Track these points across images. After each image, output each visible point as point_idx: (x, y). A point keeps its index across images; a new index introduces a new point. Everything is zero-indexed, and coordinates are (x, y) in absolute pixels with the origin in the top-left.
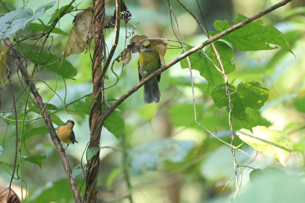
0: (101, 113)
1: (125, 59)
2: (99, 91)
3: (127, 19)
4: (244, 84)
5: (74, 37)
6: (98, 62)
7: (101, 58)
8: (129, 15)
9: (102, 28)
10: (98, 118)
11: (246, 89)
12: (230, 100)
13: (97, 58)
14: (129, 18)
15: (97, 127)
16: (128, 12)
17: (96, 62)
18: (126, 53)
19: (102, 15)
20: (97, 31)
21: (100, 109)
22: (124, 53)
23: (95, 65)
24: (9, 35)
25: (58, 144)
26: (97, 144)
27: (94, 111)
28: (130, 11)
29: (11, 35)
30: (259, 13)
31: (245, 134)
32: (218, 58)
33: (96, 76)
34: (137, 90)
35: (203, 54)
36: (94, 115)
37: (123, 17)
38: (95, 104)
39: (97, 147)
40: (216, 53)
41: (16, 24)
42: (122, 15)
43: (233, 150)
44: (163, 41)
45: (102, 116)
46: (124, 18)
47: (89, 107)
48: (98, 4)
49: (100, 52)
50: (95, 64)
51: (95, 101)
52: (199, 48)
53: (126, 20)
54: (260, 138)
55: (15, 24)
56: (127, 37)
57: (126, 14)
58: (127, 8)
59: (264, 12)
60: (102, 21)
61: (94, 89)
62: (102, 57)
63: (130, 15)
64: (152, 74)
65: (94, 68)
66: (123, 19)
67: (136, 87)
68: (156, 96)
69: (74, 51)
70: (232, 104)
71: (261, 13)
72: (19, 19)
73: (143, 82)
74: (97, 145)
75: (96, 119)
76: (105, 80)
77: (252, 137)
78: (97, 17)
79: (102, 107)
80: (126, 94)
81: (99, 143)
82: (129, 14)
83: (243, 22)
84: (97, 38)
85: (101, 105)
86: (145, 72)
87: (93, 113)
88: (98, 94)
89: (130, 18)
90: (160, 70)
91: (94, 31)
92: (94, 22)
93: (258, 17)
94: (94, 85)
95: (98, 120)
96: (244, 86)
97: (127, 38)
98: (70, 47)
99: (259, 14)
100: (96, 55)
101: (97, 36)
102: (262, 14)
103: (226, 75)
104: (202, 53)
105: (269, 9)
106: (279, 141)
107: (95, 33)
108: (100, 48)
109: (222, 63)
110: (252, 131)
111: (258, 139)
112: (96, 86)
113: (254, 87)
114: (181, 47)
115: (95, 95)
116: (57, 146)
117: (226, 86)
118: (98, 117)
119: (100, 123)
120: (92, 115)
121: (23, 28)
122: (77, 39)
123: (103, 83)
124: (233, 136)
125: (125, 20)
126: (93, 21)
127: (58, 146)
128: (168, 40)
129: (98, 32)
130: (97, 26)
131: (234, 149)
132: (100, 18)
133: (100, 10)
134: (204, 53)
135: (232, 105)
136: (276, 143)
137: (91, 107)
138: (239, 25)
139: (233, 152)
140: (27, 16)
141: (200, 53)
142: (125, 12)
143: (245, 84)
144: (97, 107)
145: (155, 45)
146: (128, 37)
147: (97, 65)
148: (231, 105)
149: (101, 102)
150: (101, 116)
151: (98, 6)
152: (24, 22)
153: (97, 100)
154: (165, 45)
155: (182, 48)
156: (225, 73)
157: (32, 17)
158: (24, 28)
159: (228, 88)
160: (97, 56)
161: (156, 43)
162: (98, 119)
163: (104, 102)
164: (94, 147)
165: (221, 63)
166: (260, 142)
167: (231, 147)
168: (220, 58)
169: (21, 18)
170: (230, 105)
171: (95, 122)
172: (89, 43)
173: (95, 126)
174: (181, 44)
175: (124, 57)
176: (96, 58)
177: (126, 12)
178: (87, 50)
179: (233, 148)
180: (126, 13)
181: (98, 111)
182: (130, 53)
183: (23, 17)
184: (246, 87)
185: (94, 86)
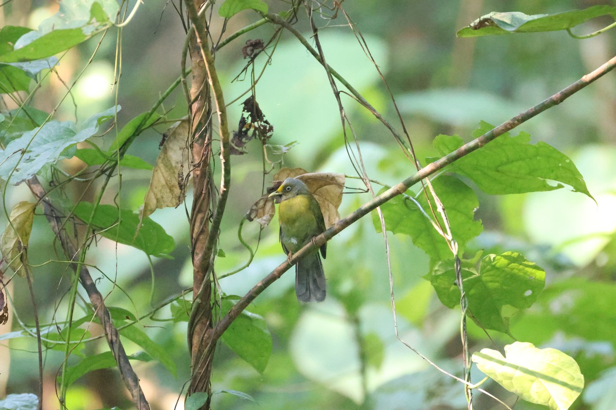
0: (211, 325)
1: (264, 215)
2: (204, 281)
3: (264, 136)
4: (492, 259)
5: (164, 176)
6: (201, 224)
7: (207, 214)
8: (268, 128)
9: (207, 157)
10: (204, 335)
11: (498, 269)
12: (462, 292)
13: (200, 216)
14: (268, 134)
15: (203, 351)
16: (266, 122)
17: (197, 224)
18: (265, 205)
19: (206, 131)
20: (197, 162)
21: (208, 315)
22: (261, 204)
23: (196, 230)
24: (28, 175)
25: (133, 388)
26: (205, 385)
27: (196, 320)
28: (269, 121)
29: (32, 175)
30: (511, 120)
31: (491, 359)
32: (440, 209)
33: (198, 252)
34: (279, 277)
35: (413, 202)
36: (198, 328)
37: (257, 132)
38: (199, 307)
39: (205, 391)
40: (436, 201)
41: (42, 154)
42: (256, 129)
43: (469, 391)
44: (336, 178)
45: (213, 331)
46: (259, 136)
47: (186, 313)
48: (199, 110)
49: (205, 203)
50: (195, 228)
51: (198, 300)
52: (396, 191)
53: (263, 138)
54: (520, 365)
55: (42, 152)
56: (265, 173)
57: (262, 128)
58: (264, 116)
59: (520, 118)
60: (206, 142)
61: (195, 277)
62: (210, 215)
63: (271, 128)
64: (308, 245)
65: (194, 236)
66: (257, 137)
67: (276, 271)
68: (318, 288)
69: (162, 203)
70: (466, 299)
71: (515, 119)
72: (49, 142)
73: (291, 261)
74: (204, 388)
75: (202, 336)
76: (216, 257)
77: (503, 364)
78: (197, 136)
79: (213, 311)
80: (258, 285)
81: (208, 382)
82: (268, 126)
83: (481, 137)
84: (198, 176)
85: (211, 309)
86: (294, 241)
87: (194, 324)
88: (202, 286)
89: (271, 136)
90: (322, 236)
91: (192, 162)
92: (192, 146)
93: (510, 127)
94: (195, 269)
95: (204, 339)
96: (493, 264)
97: (265, 175)
98: (155, 195)
99: (511, 122)
100: (197, 209)
101: (198, 173)
102: (516, 122)
103: (455, 244)
104: (411, 200)
105: (531, 112)
106: (556, 372)
107: (194, 166)
108: (205, 196)
109: (446, 219)
110: (503, 353)
111: (516, 367)
112: (198, 272)
113: (513, 264)
114: (366, 190)
115: (198, 288)
116: (132, 391)
117: (455, 265)
118: (204, 331)
119: (208, 344)
120: (194, 329)
121: (54, 161)
122: (168, 179)
123: (213, 264)
124: (468, 364)
125: (260, 139)
126: (190, 143)
127: (134, 391)
128: (346, 176)
129: (199, 164)
130: (198, 153)
131: (471, 389)
132: (202, 137)
133: (202, 121)
134: (414, 200)
135: (467, 303)
136: (551, 375)
137: (191, 314)
138: (472, 144)
139: (470, 395)
140: (65, 137)
141: (407, 200)
142: (259, 122)
143: (494, 258)
144: (201, 314)
145: (321, 186)
146: (268, 171)
147: (200, 230)
148: (465, 302)
149: (212, 303)
150: (211, 329)
151: (197, 114)
152: (59, 147)
153: (201, 299)
154: (341, 186)
155: (367, 192)
156: (452, 240)
157: (75, 138)
158: (56, 161)
159: (459, 268)
160: (199, 211)
161: (321, 183)
162: (206, 335)
163: (216, 302)
164: (199, 391)
165: (444, 218)
166: (518, 373)
167: (466, 386)
168: (444, 209)
169: (53, 141)
170: (463, 301)
171: (200, 343)
172: (183, 187)
173: (199, 350)
174: (366, 184)
175: (260, 211)
176: (197, 215)
177: (262, 123)
178: (179, 201)
179: (469, 387)
180: (262, 126)
181: (204, 320)
182: (273, 204)
183: (57, 139)
184: (498, 265)
185: (194, 271)
